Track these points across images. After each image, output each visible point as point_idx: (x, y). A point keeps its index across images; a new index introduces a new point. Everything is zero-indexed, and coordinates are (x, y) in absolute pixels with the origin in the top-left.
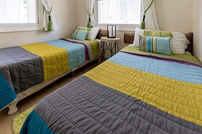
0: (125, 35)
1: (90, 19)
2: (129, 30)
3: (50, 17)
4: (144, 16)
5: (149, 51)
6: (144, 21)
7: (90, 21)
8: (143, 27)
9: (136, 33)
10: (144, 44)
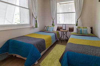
0: (69, 28)
1: (53, 21)
2: (71, 27)
3: (36, 20)
4: (77, 21)
6: (77, 23)
7: (53, 23)
8: (77, 25)
9: (74, 28)
10: (79, 31)
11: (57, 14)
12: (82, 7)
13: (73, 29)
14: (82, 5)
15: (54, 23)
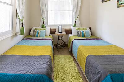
0: (65, 30)
1: (44, 22)
2: (67, 28)
3: (22, 23)
4: (75, 21)
5: (83, 37)
6: (75, 23)
8: (75, 26)
10: (81, 34)
11: (49, 12)
12: (80, 5)
13: (71, 30)
14: (80, 4)
15: (45, 24)
